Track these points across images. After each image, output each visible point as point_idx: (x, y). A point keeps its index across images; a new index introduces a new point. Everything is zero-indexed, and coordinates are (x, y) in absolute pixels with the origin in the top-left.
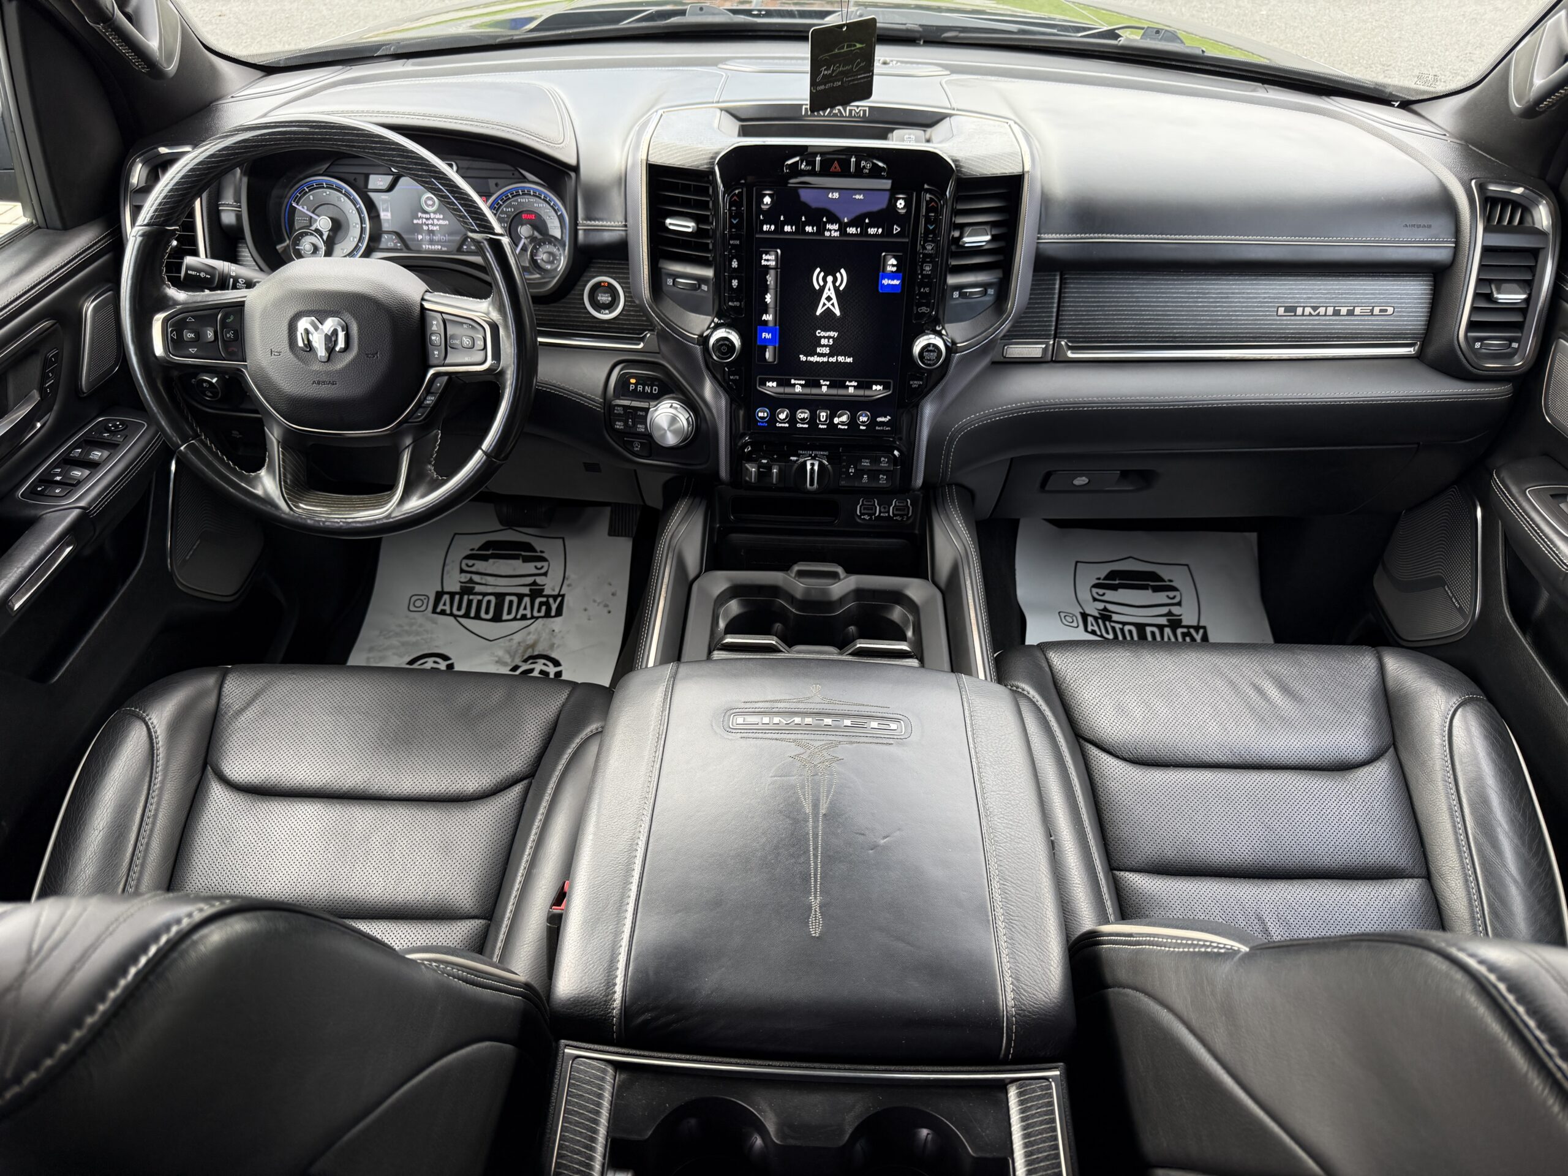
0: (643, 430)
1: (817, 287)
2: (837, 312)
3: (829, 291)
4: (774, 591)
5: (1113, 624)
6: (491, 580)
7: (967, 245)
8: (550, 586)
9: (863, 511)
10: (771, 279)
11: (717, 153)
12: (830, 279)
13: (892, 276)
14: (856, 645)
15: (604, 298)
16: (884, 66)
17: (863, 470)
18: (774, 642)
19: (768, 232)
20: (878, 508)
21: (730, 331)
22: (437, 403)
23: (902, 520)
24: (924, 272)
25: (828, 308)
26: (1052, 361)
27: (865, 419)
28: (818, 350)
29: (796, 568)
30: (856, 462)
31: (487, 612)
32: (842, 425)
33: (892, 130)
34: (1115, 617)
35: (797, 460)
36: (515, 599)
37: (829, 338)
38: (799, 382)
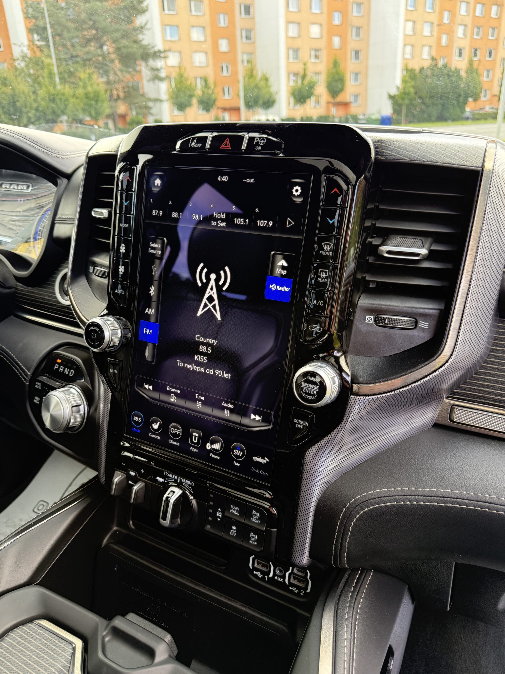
1: (200, 284)
2: (218, 316)
3: (211, 292)
7: (386, 256)
9: (255, 565)
10: (156, 270)
12: (213, 276)
13: (280, 281)
17: (231, 519)
19: (157, 217)
20: (272, 569)
23: (298, 594)
24: (319, 280)
25: (209, 309)
27: (240, 454)
28: (196, 357)
30: (225, 505)
35: (161, 482)
37: (207, 345)
38: (174, 390)
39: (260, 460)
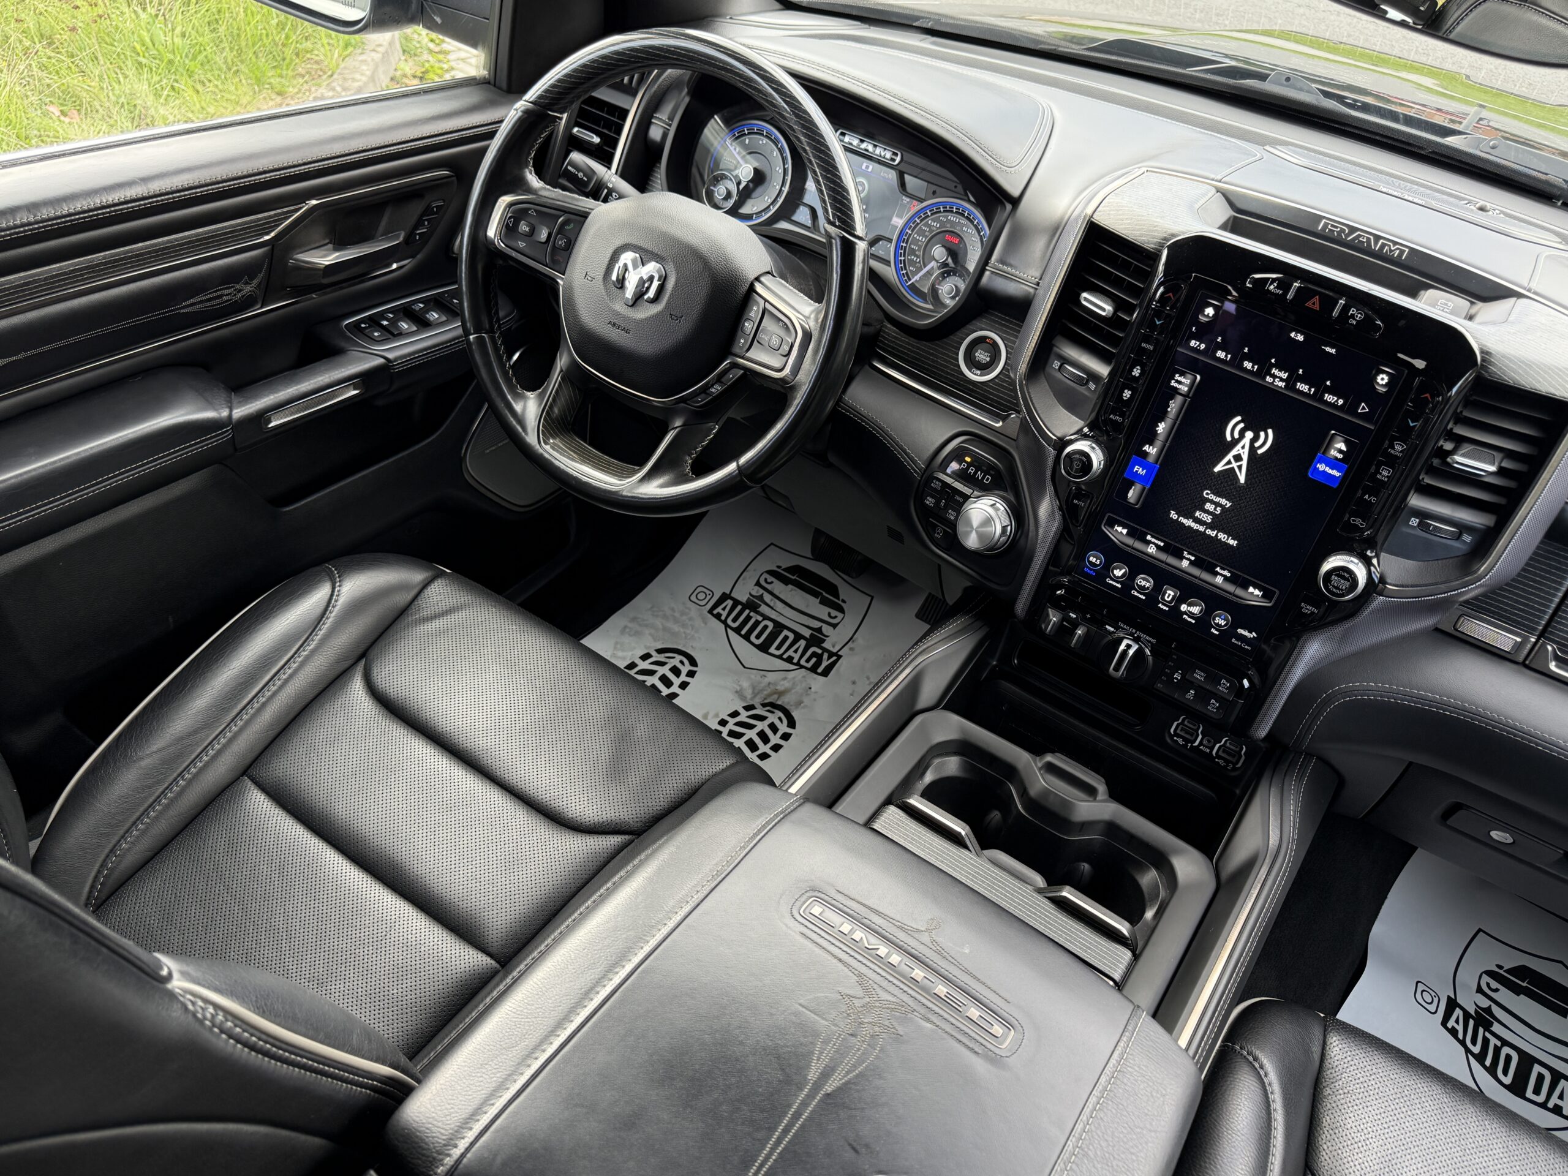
0: (953, 518)
1: (1229, 438)
2: (1242, 479)
3: (1242, 449)
4: (1010, 771)
5: (1488, 1035)
6: (779, 606)
7: (1456, 465)
8: (833, 640)
9: (1178, 732)
10: (1174, 406)
11: (1173, 235)
12: (1249, 435)
13: (1333, 463)
14: (1061, 891)
15: (982, 356)
16: (1481, 212)
17: (1192, 683)
18: (963, 833)
19: (1196, 350)
20: (1200, 737)
21: (1097, 448)
22: (721, 394)
23: (1225, 767)
24: (1378, 476)
25: (1233, 468)
26: (1524, 664)
27: (1223, 623)
28: (1197, 514)
29: (1049, 758)
30: (1188, 669)
31: (758, 637)
32: (1189, 617)
33: (1428, 287)
34: (1496, 1028)
35: (1113, 632)
36: (791, 636)
37: (1217, 504)
38: (1157, 542)
39: (1246, 633)
